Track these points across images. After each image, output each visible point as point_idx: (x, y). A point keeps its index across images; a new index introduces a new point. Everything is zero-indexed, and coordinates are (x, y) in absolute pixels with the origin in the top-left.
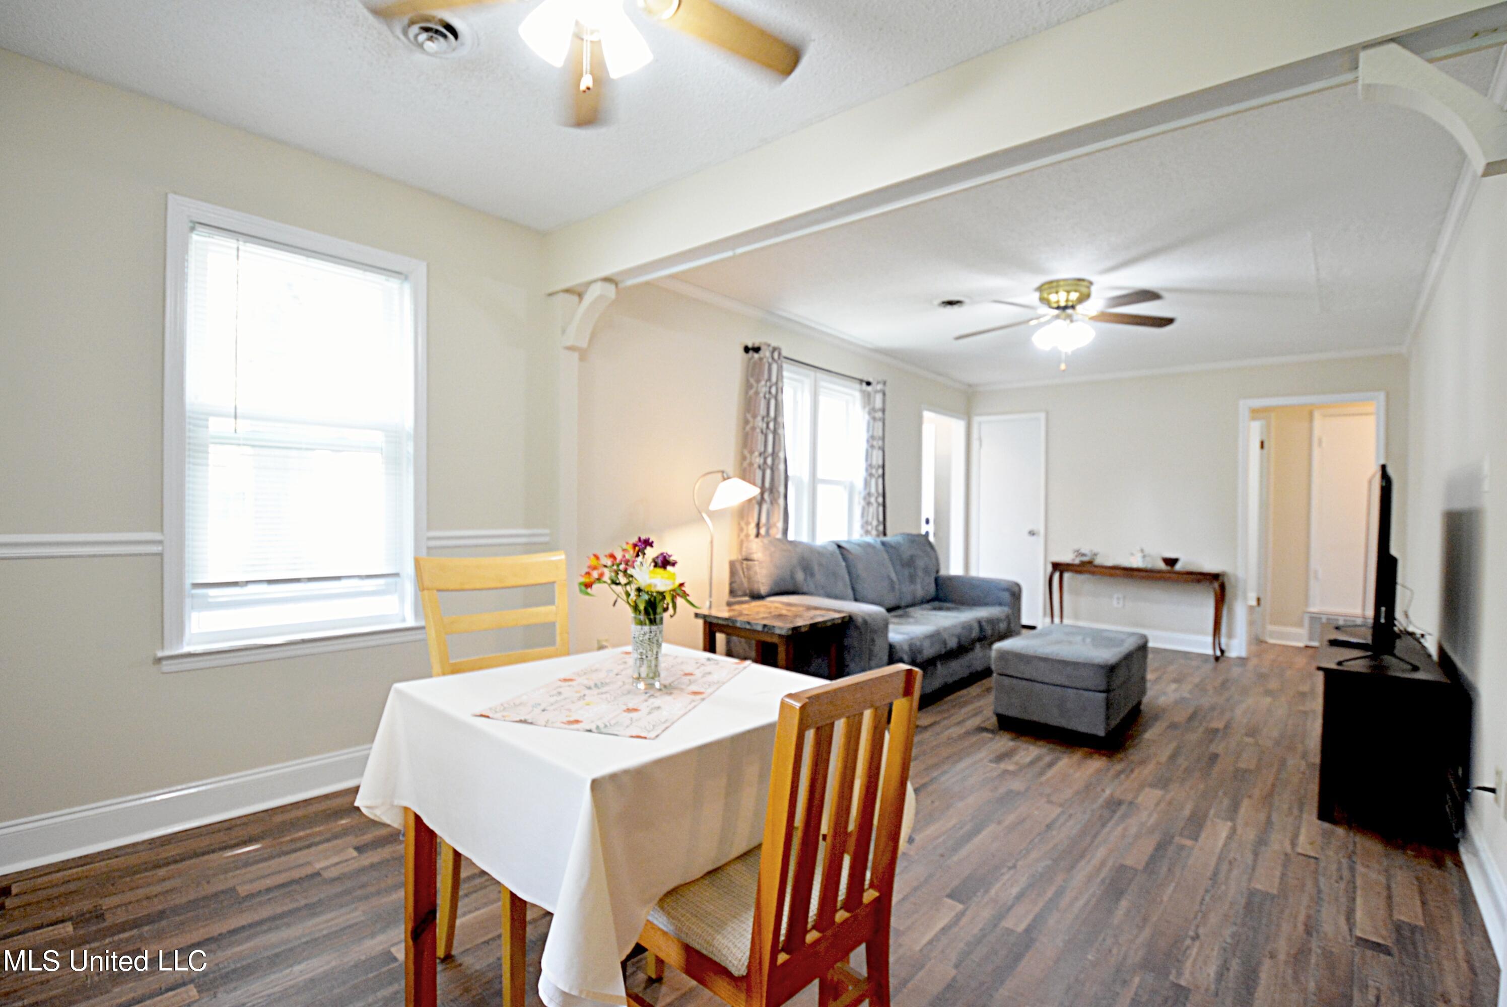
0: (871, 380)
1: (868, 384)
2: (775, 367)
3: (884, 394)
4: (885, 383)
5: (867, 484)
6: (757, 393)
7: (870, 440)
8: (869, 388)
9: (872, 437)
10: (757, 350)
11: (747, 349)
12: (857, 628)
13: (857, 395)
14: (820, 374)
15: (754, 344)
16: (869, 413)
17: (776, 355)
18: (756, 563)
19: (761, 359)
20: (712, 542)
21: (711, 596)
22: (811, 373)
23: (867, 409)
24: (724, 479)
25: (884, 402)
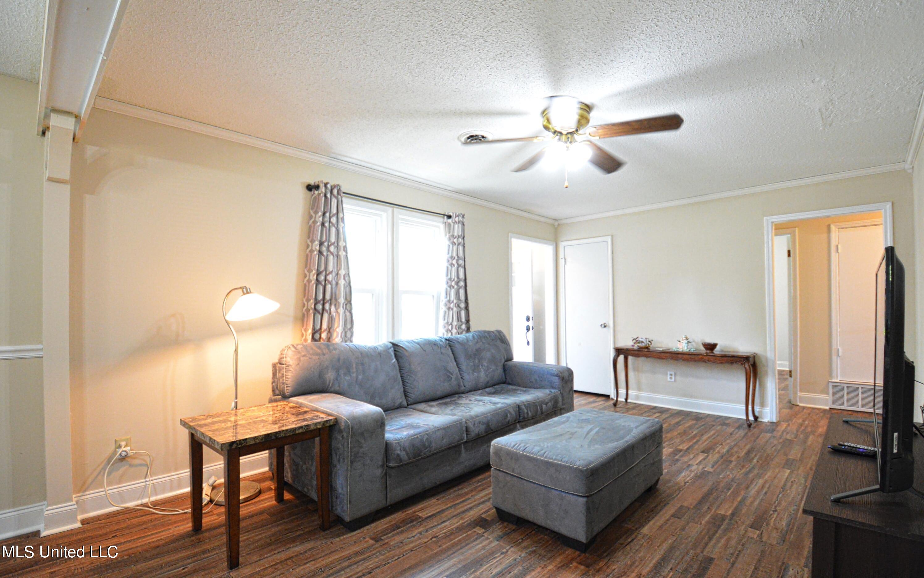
0: (451, 214)
1: (449, 217)
2: (334, 201)
3: (463, 225)
4: (463, 217)
5: (447, 294)
6: (315, 222)
7: (450, 260)
8: (450, 221)
9: (452, 258)
10: (317, 187)
11: (310, 188)
12: (340, 431)
13: (442, 226)
14: (397, 210)
15: (315, 183)
16: (450, 239)
17: (335, 192)
18: (284, 366)
19: (319, 194)
20: (236, 350)
21: (236, 398)
22: (389, 209)
23: (447, 236)
24: (244, 294)
25: (463, 230)
